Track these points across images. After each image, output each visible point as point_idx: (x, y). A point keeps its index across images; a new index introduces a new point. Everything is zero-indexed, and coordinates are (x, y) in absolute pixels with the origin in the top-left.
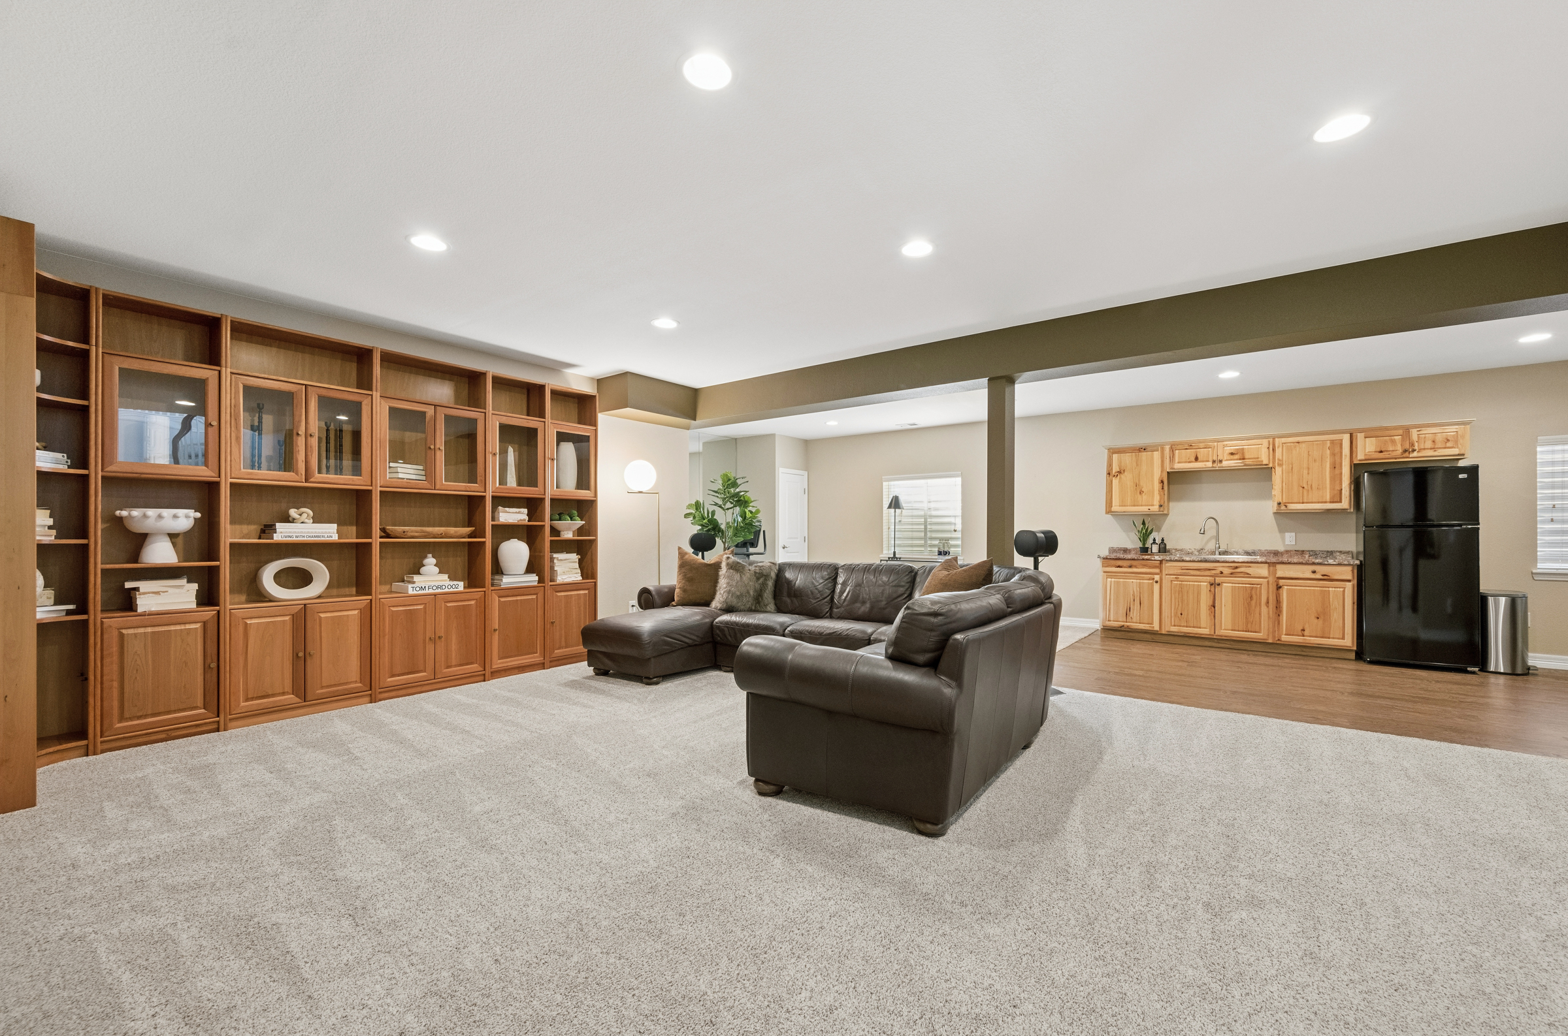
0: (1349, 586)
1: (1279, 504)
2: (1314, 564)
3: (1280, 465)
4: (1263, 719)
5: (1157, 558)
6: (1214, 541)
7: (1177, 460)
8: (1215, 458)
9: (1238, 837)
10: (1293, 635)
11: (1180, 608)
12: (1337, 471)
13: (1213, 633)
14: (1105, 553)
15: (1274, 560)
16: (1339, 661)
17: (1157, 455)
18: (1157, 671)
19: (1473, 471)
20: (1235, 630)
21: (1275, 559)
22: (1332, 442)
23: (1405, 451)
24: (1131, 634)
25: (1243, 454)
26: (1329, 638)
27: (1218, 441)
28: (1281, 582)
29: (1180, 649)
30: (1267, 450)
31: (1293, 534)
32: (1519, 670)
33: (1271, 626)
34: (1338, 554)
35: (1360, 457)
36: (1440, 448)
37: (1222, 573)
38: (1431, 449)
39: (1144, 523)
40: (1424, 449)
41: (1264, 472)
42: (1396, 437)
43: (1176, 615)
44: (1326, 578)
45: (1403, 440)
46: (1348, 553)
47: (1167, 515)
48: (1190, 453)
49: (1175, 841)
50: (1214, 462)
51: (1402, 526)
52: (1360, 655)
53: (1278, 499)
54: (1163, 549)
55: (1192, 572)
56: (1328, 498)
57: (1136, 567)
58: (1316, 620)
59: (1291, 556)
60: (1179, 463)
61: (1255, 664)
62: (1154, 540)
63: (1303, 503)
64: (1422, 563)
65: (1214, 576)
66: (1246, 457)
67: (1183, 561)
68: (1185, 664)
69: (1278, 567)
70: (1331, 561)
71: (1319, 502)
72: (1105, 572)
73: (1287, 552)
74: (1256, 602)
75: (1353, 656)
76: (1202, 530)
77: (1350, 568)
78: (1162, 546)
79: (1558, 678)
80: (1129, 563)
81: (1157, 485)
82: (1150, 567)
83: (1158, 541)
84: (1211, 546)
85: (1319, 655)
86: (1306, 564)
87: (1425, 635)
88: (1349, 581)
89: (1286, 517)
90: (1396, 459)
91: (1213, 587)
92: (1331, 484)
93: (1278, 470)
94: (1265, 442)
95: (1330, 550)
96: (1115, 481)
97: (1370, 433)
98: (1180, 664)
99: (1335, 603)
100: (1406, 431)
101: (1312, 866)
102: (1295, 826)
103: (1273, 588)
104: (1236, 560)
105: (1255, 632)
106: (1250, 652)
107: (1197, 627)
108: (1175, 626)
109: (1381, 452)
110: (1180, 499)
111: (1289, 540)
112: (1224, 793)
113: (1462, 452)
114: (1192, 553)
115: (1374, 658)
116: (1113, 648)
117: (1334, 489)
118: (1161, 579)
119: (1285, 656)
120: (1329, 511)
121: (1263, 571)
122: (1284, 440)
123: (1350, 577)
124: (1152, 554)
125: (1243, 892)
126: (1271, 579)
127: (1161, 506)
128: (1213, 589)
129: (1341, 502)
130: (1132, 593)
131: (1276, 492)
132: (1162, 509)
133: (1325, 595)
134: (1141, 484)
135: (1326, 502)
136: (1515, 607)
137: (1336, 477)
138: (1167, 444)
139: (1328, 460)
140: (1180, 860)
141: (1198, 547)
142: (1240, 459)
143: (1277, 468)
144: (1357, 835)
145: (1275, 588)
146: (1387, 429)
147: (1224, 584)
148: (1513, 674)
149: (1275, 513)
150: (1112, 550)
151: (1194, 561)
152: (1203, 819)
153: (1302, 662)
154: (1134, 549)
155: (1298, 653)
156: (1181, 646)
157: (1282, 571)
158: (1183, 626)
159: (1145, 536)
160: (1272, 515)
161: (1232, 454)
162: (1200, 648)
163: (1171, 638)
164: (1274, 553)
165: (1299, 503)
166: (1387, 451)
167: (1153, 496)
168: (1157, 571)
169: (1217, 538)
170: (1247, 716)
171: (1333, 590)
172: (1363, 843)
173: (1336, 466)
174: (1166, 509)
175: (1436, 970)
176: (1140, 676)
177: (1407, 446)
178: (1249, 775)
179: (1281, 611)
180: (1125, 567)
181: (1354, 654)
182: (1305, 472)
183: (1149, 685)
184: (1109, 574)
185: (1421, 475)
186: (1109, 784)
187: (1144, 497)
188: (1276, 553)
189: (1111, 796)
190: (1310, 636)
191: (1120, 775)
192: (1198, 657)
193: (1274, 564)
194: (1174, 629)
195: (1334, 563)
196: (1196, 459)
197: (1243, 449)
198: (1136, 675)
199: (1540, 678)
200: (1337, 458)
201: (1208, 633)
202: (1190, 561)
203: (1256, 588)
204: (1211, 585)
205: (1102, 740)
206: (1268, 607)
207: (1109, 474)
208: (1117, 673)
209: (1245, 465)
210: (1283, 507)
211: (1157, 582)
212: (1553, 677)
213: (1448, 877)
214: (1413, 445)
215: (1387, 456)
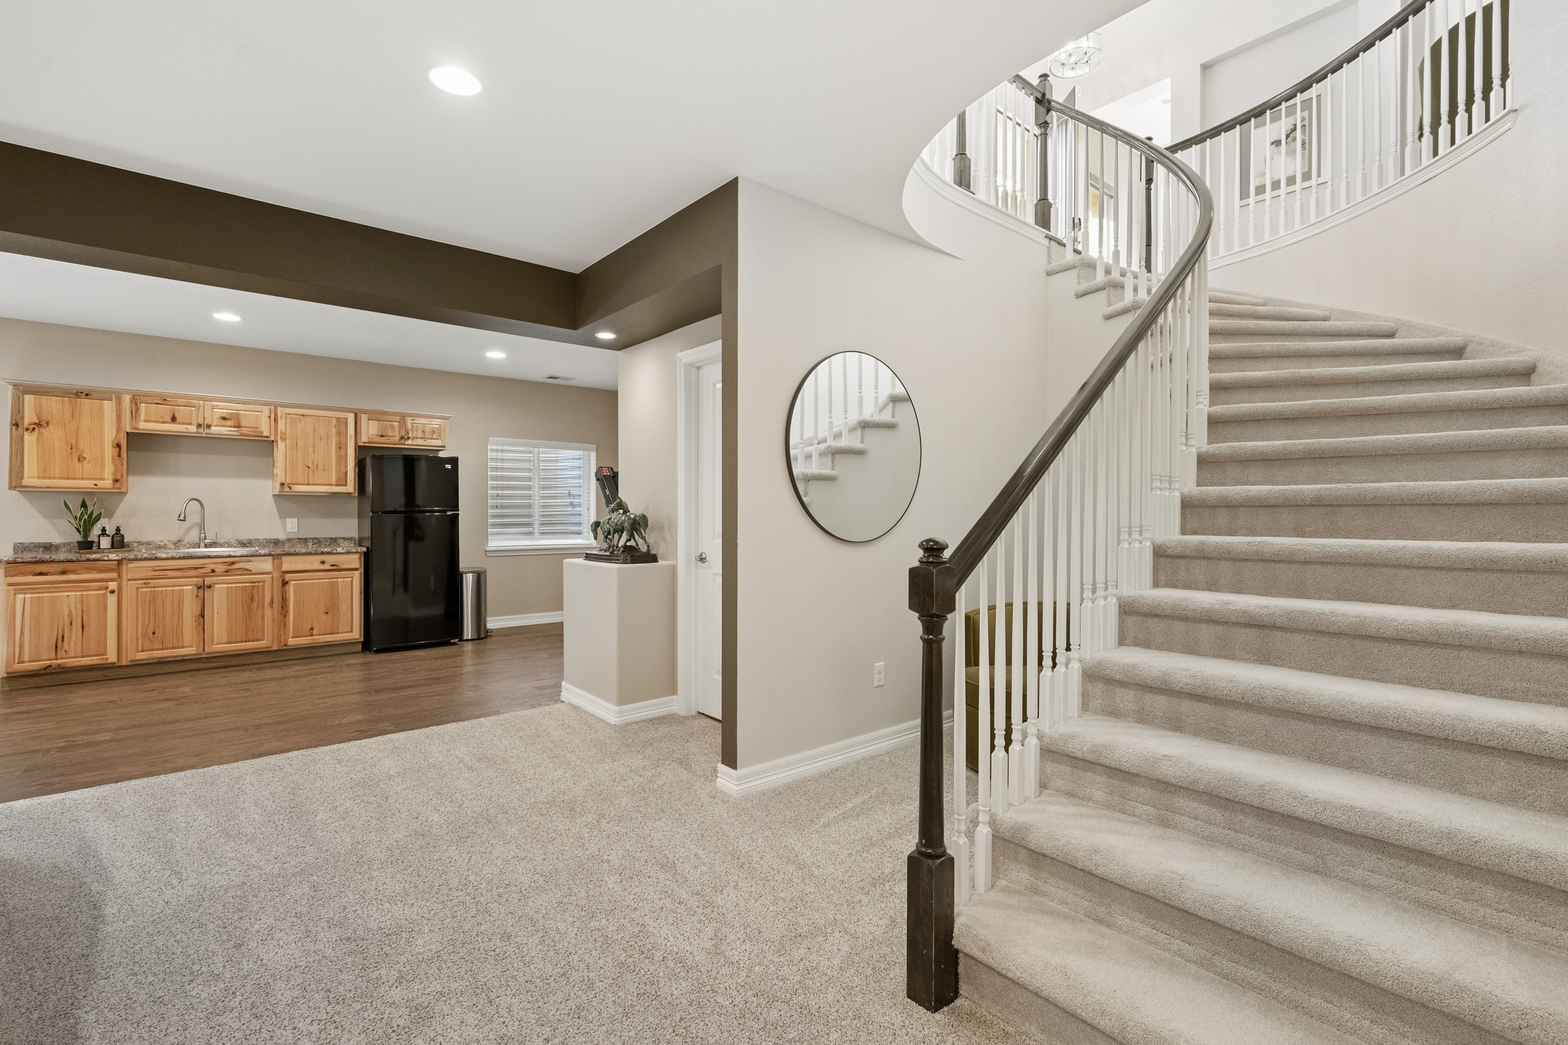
0: (357, 573)
1: (282, 484)
2: (323, 553)
3: (283, 439)
4: (310, 752)
5: (112, 556)
6: (196, 531)
7: (143, 417)
8: (201, 421)
9: (360, 933)
10: (301, 637)
11: (151, 625)
12: (343, 453)
13: (201, 651)
14: (8, 554)
15: (279, 551)
16: (349, 656)
17: (108, 407)
18: (134, 727)
19: (454, 461)
20: (231, 643)
21: (278, 549)
22: (338, 419)
23: (402, 438)
24: (64, 676)
25: (238, 420)
26: (338, 633)
27: (205, 399)
28: (288, 577)
29: (153, 684)
30: (268, 419)
31: (295, 520)
32: (483, 634)
33: (276, 630)
34: (341, 540)
35: (364, 439)
36: (428, 439)
37: (213, 571)
38: (422, 438)
39: (84, 505)
40: (417, 438)
41: (265, 446)
42: (394, 423)
43: (145, 635)
44: (335, 568)
45: (400, 427)
46: (350, 539)
47: (125, 494)
48: (165, 411)
49: (287, 994)
50: (199, 426)
51: (395, 512)
52: (367, 645)
53: (281, 478)
54: (119, 542)
55: (170, 573)
56: (334, 481)
57: (74, 572)
58: (325, 616)
59: (293, 546)
60: (146, 421)
61: (265, 680)
62: (104, 530)
63: (308, 485)
64: (412, 545)
65: (203, 576)
66: (243, 424)
67: (157, 559)
68: (172, 704)
69: (284, 559)
70: (340, 550)
71: (324, 485)
72: (10, 585)
73: (289, 540)
74: (258, 604)
75: (359, 648)
76: (182, 516)
77: (357, 556)
78: (117, 538)
79: (504, 636)
80: (61, 567)
81: (109, 451)
82: (100, 571)
83: (111, 531)
84: (193, 536)
85: (327, 654)
86: (315, 554)
87: (413, 613)
88: (356, 569)
89: (287, 499)
90: (394, 444)
91: (201, 591)
92: (336, 464)
93: (281, 445)
94: (266, 409)
95: (333, 537)
96: (29, 439)
97: (374, 415)
98: (165, 705)
99: (343, 594)
100: (403, 417)
101: (448, 920)
102: (408, 879)
103: (278, 584)
104: (232, 554)
105: (258, 640)
106: (251, 667)
107: (179, 648)
108: (143, 651)
109: (382, 436)
110: (145, 470)
111: (292, 527)
112: (315, 878)
113: (444, 445)
114: (165, 547)
115: (381, 647)
116: (37, 707)
117: (340, 471)
118: (120, 587)
119: (293, 662)
120: (334, 494)
121: (267, 565)
122: (287, 410)
123: (357, 566)
124: (102, 551)
125: (403, 1011)
126: (276, 575)
127: (116, 481)
128: (201, 594)
129: (346, 485)
130: (66, 612)
131: (279, 470)
132: (118, 485)
133: (334, 587)
134: (81, 446)
135: (332, 485)
136: (480, 578)
137: (341, 460)
138: (126, 392)
139: (334, 440)
140: (308, 1021)
141: (174, 538)
142: (234, 427)
143: (279, 442)
144: (464, 856)
145: (281, 583)
146: (387, 413)
147: (217, 586)
148: (479, 639)
149: (275, 496)
150: (20, 548)
151: (173, 558)
152: (308, 933)
153: (312, 666)
154: (65, 545)
155: (306, 656)
156: (155, 678)
157: (288, 564)
158: (157, 650)
159: (87, 524)
160: (272, 497)
161: (224, 418)
162: (183, 675)
163: (138, 669)
164: (274, 543)
165: (304, 484)
166: (388, 436)
167: (103, 465)
168: (114, 575)
169: (202, 526)
170: (290, 754)
171: (342, 580)
172: (472, 862)
173: (341, 447)
174: (125, 484)
175: (588, 967)
176: (106, 742)
177: (403, 433)
178: (330, 835)
179: (287, 611)
180: (53, 574)
181: (360, 646)
182: (311, 450)
183: (130, 752)
184: (19, 588)
185: (410, 461)
186: (137, 958)
187: (87, 466)
188: (276, 542)
189: (151, 978)
190: (319, 635)
191: (150, 929)
192: (187, 689)
193: (280, 556)
194: (141, 656)
195: (343, 551)
196: (174, 419)
197: (238, 414)
198: (99, 743)
199: (494, 639)
200: (343, 438)
201: (195, 652)
202: (168, 559)
203: (258, 586)
204: (199, 588)
205: (88, 880)
206: (272, 608)
207: (17, 425)
208: (61, 749)
209: (241, 435)
210: (287, 489)
211: (112, 592)
212: (502, 636)
213: (544, 859)
214: (408, 433)
215: (388, 441)
